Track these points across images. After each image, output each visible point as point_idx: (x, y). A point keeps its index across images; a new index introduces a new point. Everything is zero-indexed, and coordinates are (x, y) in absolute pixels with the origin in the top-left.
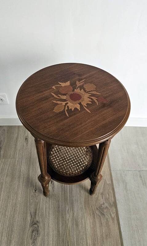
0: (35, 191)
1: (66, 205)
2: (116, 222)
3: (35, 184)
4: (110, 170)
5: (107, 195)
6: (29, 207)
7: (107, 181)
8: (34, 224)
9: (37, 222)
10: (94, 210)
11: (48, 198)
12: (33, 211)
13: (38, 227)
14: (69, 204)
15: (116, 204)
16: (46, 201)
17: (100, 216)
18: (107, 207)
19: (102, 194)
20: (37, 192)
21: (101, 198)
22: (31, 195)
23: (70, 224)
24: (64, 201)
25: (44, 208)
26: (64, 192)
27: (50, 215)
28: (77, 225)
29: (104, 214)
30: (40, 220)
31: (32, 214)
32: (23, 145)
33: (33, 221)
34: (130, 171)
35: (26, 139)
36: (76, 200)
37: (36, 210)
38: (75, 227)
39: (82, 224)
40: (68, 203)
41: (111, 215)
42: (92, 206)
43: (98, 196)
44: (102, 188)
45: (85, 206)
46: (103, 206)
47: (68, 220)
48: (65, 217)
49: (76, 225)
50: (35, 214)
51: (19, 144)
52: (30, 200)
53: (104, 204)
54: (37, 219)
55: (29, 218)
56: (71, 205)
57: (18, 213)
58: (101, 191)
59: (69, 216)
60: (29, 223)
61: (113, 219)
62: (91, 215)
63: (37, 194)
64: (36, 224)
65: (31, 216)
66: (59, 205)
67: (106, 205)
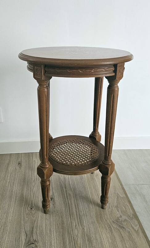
0: (31, 208)
1: (72, 221)
2: (141, 234)
3: (30, 203)
4: (121, 185)
5: (124, 208)
6: (23, 225)
7: (120, 194)
8: (31, 244)
9: (35, 241)
10: (110, 224)
11: (48, 215)
12: (28, 229)
13: (36, 246)
14: (76, 219)
15: (137, 216)
16: (45, 218)
17: (119, 230)
18: (125, 220)
19: (117, 207)
20: (33, 209)
21: (117, 211)
22: (26, 214)
23: (80, 241)
24: (69, 216)
25: (44, 225)
26: (68, 208)
27: (52, 232)
28: (90, 241)
29: (124, 228)
30: (39, 238)
31: (28, 233)
32: (16, 168)
33: (29, 241)
34: (145, 185)
35: (19, 164)
36: (85, 215)
37: (33, 228)
38: (87, 243)
39: (97, 239)
40: (74, 219)
41: (133, 228)
42: (106, 220)
43: (112, 209)
44: (116, 202)
45: (97, 221)
46: (120, 219)
47: (77, 236)
48: (72, 234)
49: (88, 241)
50: (32, 233)
51: (11, 168)
52: (24, 218)
53: (121, 216)
54: (34, 238)
55: (23, 237)
56: (79, 220)
57: (8, 233)
58: (115, 204)
59: (78, 232)
60: (24, 243)
61: (137, 232)
62: (106, 229)
63: (33, 212)
64: (33, 244)
65: (26, 235)
66: (63, 221)
67: (124, 217)
